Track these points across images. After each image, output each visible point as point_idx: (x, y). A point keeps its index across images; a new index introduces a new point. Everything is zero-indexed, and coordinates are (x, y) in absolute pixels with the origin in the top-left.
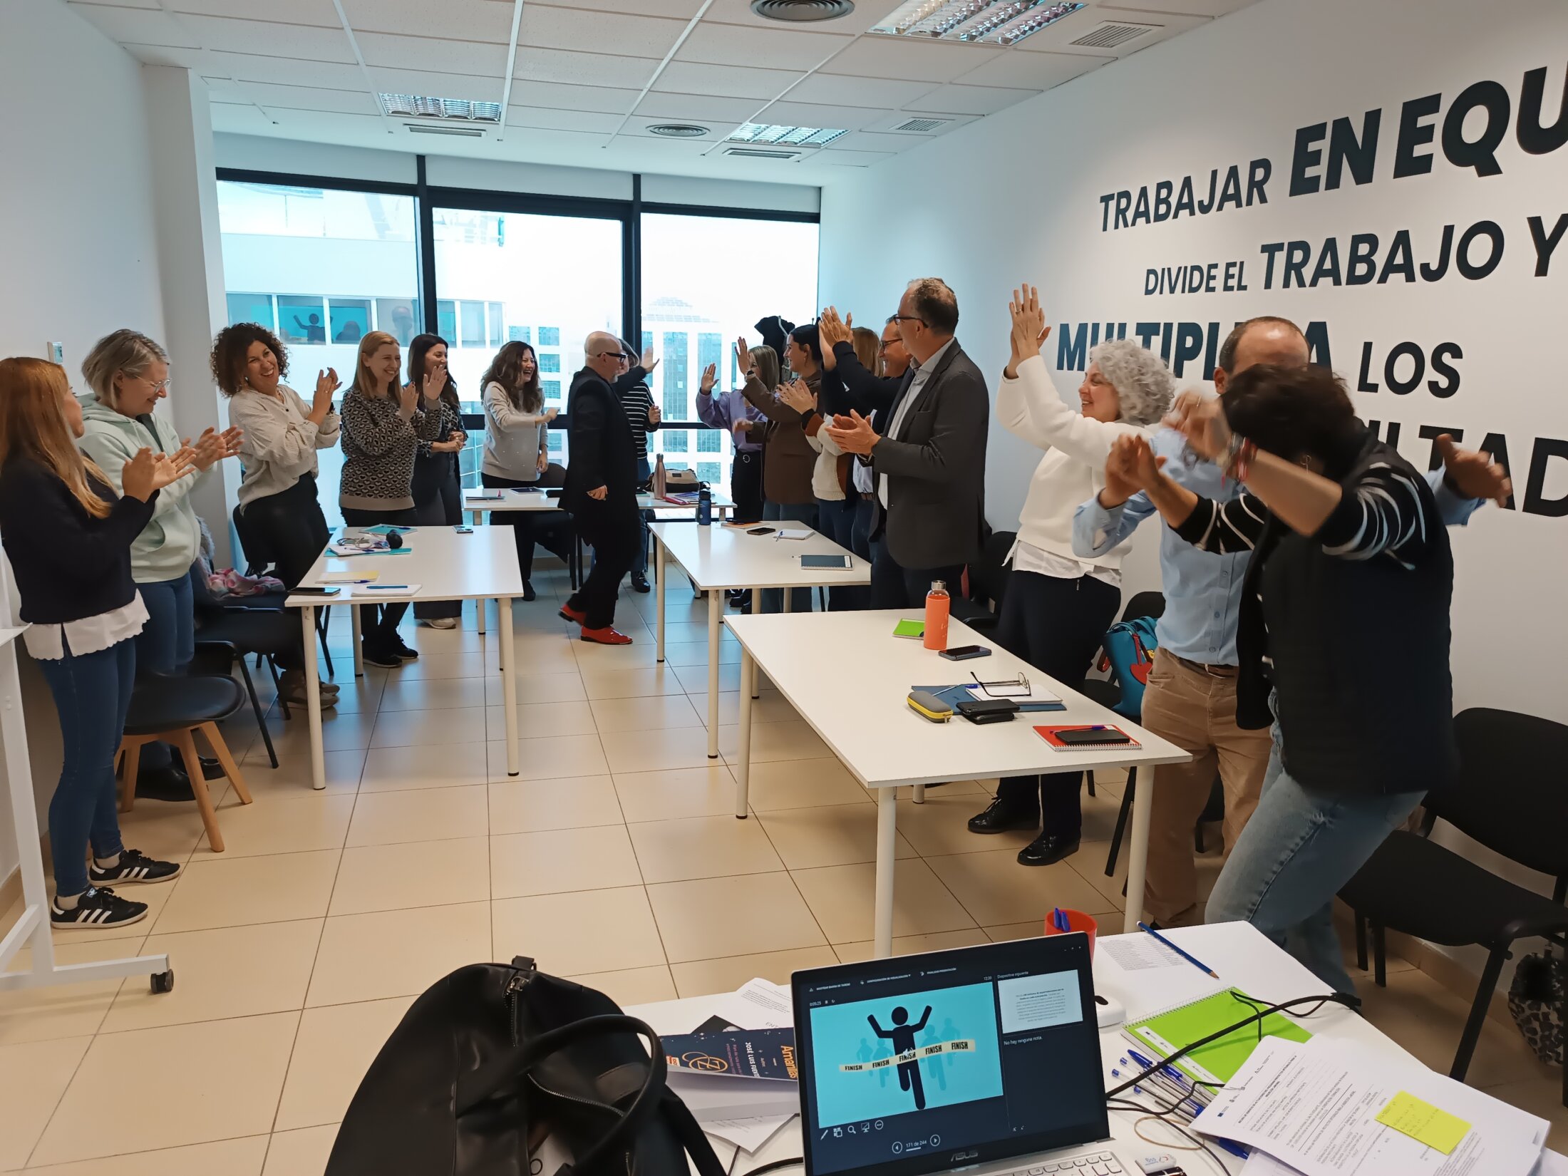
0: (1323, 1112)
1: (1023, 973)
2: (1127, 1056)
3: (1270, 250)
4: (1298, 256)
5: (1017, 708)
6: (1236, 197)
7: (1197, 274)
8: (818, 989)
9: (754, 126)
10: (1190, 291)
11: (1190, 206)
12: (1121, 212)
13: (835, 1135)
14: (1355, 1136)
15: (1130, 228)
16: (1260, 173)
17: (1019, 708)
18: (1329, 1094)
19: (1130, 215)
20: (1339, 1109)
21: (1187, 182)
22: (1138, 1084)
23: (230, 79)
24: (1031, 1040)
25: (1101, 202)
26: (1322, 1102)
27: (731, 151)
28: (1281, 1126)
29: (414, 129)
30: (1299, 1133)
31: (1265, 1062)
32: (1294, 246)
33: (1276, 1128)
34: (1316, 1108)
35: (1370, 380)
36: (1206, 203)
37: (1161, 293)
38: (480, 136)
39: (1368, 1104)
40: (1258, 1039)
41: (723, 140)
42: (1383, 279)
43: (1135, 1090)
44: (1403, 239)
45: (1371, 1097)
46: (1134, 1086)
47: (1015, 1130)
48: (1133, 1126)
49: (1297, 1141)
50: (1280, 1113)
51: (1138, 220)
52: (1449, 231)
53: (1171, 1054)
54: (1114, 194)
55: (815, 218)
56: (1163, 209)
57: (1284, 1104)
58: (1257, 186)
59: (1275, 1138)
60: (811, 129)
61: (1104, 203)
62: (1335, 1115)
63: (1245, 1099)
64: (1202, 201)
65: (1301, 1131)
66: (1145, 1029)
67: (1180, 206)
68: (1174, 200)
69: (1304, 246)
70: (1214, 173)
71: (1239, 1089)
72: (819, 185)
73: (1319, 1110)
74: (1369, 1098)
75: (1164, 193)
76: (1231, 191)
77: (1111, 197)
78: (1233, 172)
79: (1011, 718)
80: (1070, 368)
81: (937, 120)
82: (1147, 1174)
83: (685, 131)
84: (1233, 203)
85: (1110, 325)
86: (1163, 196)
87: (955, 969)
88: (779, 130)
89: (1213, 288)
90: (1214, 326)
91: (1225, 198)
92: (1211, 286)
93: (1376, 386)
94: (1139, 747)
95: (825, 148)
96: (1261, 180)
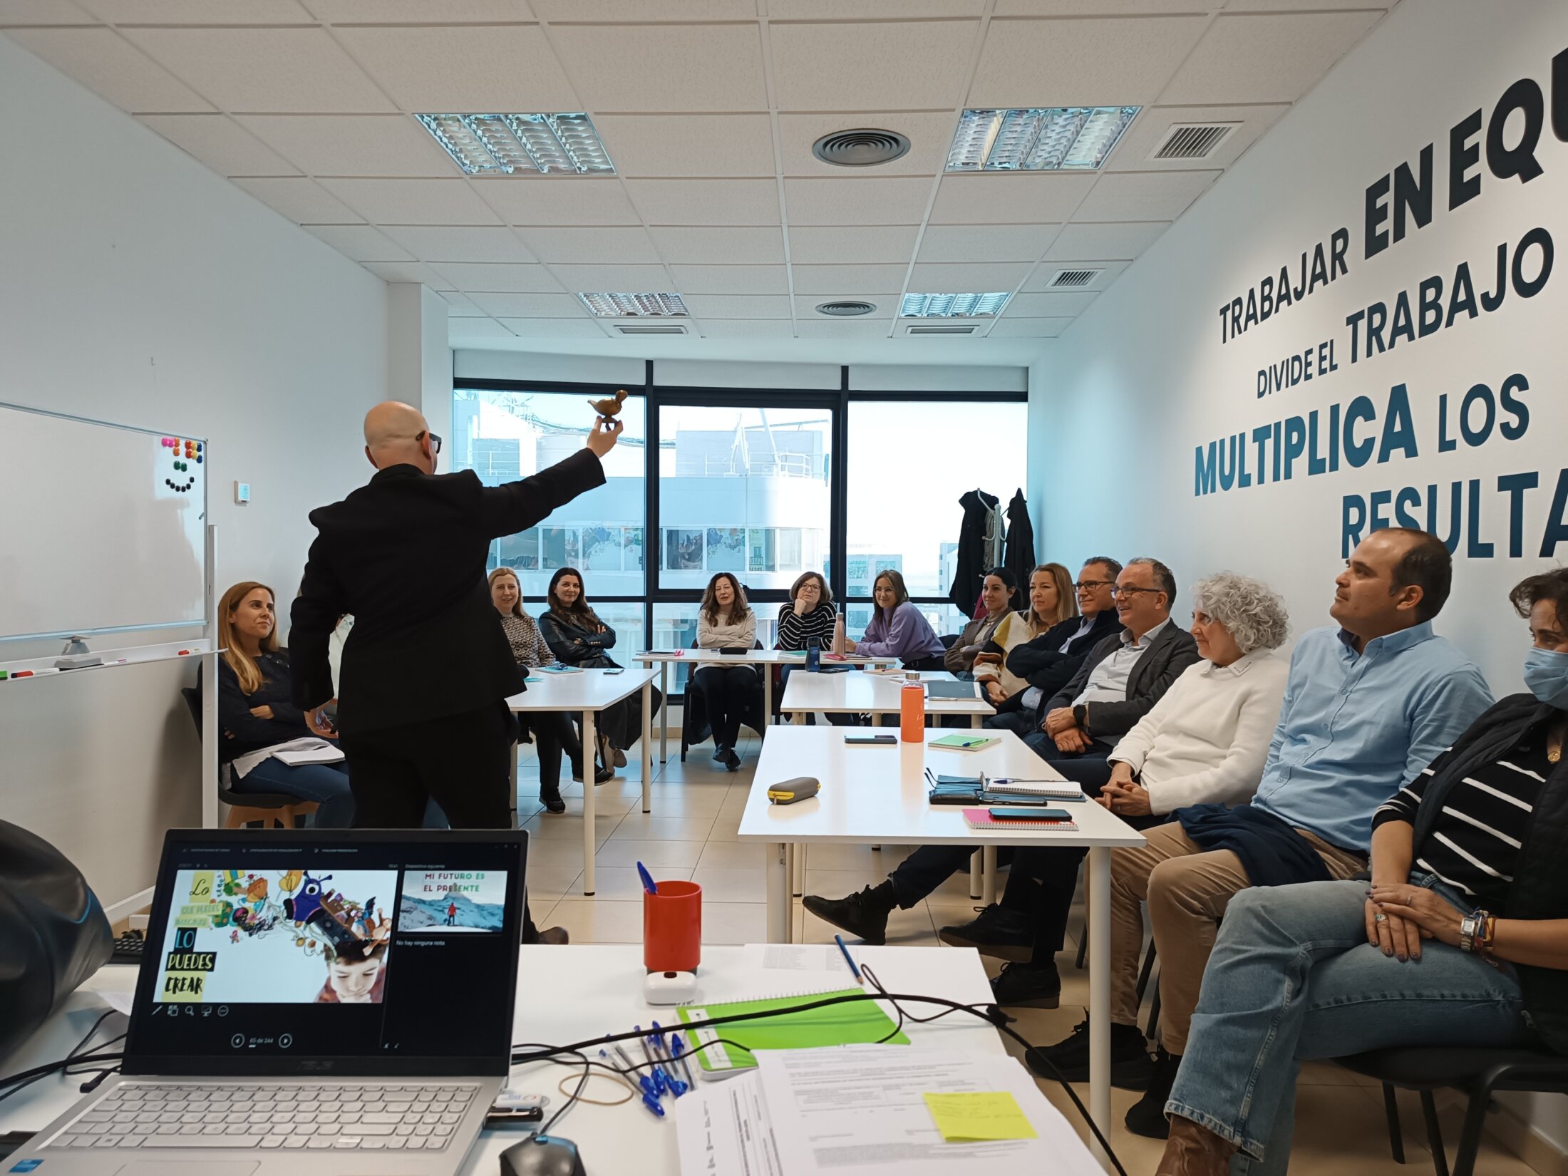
3: (1353, 320)
4: (1377, 319)
6: (1323, 276)
7: (1297, 364)
9: (912, 296)
11: (1287, 296)
12: (1236, 320)
13: (169, 1012)
15: (1243, 333)
16: (1340, 243)
21: (1284, 271)
23: (458, 291)
24: (431, 943)
25: (1221, 314)
27: (910, 329)
29: (626, 330)
32: (1372, 310)
35: (1449, 437)
36: (1299, 289)
37: (1270, 393)
38: (682, 333)
41: (897, 317)
42: (1449, 323)
44: (1463, 272)
47: (386, 1046)
51: (1249, 323)
52: (1502, 250)
54: (1230, 304)
55: (1022, 397)
56: (1267, 304)
58: (1338, 257)
60: (968, 295)
61: (1223, 315)
64: (1297, 288)
66: (702, 1010)
67: (1280, 298)
68: (1274, 296)
69: (1380, 308)
70: (1304, 256)
72: (1025, 365)
75: (1267, 288)
76: (1318, 270)
77: (1227, 308)
78: (1319, 249)
80: (1205, 492)
81: (1088, 271)
82: (493, 1109)
83: (853, 308)
84: (1321, 281)
85: (1233, 439)
86: (1266, 293)
87: (356, 851)
88: (941, 299)
89: (1311, 375)
90: (1314, 416)
91: (1315, 278)
92: (1308, 373)
93: (1454, 442)
94: (1075, 828)
95: (1000, 317)
96: (1342, 251)
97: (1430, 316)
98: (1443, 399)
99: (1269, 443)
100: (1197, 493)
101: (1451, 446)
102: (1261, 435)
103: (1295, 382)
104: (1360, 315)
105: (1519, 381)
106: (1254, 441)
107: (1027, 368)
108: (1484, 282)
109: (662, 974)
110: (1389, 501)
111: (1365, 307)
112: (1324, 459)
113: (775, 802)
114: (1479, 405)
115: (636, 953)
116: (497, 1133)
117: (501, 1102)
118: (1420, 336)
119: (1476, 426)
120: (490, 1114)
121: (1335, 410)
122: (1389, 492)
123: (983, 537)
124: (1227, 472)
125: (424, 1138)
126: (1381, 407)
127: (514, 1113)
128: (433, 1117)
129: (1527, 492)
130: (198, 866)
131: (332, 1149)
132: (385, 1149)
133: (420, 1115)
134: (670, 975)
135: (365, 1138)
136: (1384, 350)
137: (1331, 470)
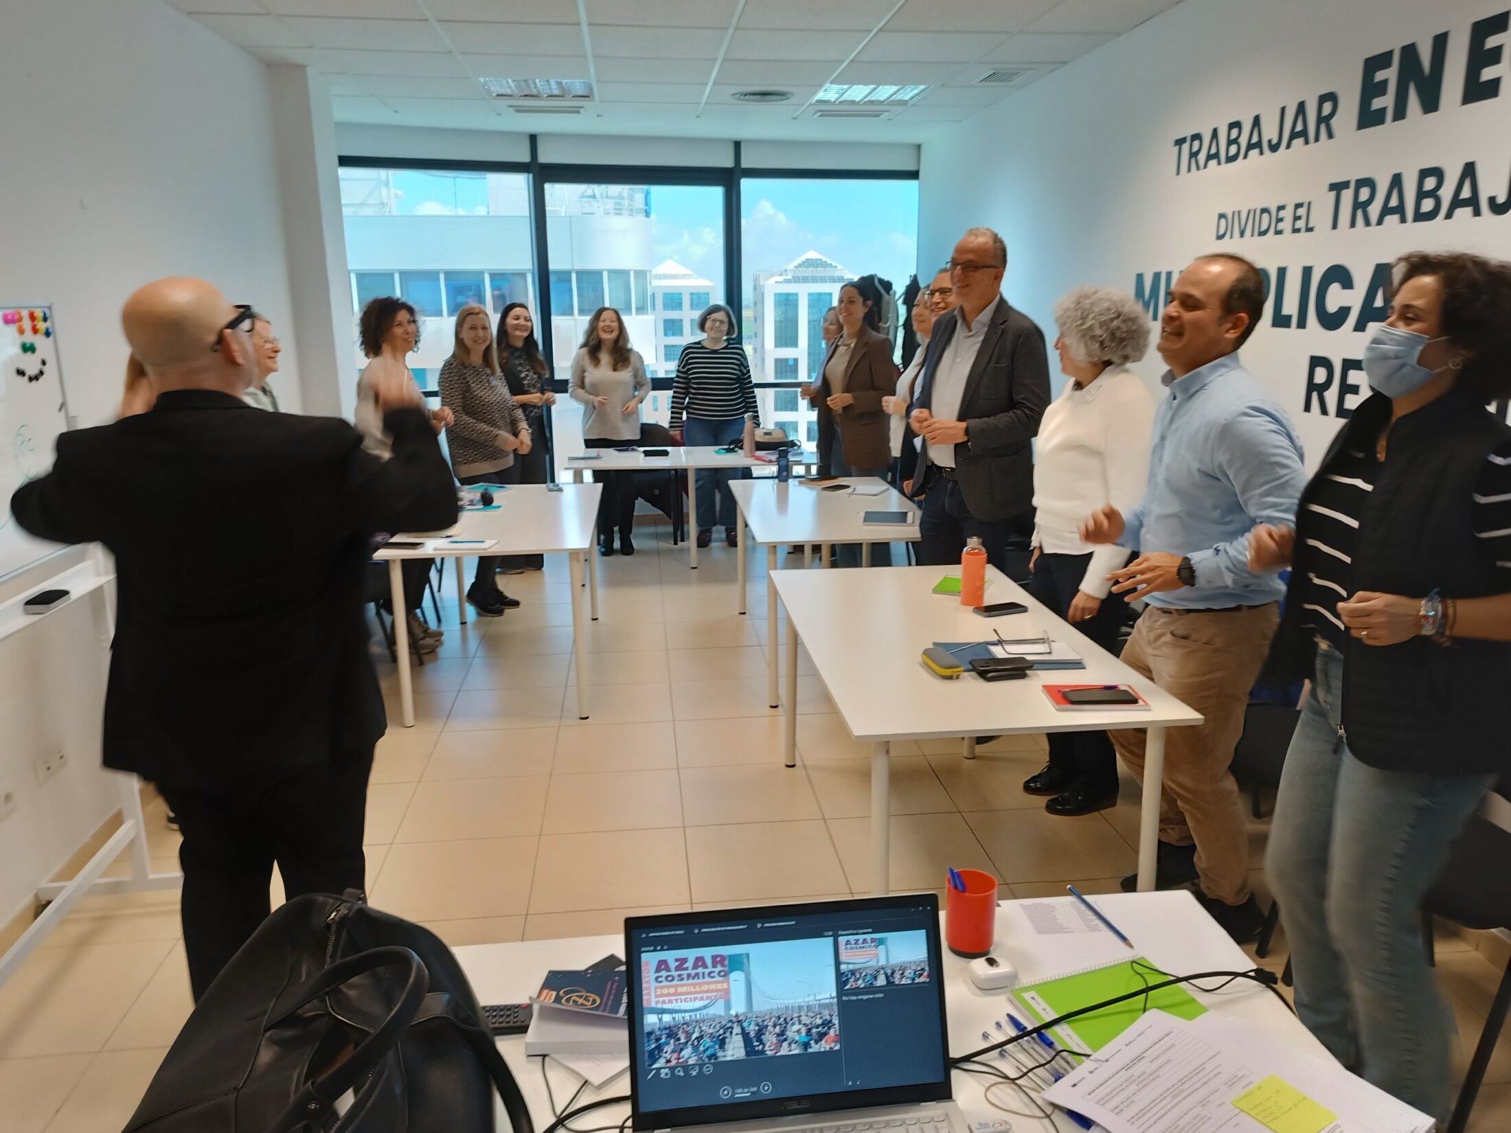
0: (1178, 1090)
1: (866, 931)
2: (1004, 1021)
3: (1338, 187)
4: (1365, 192)
5: (1031, 666)
6: (1304, 134)
7: (1266, 217)
8: (650, 935)
9: (836, 87)
10: (1259, 235)
11: (1258, 145)
12: (1194, 155)
13: (662, 1076)
14: (1203, 1118)
15: (1202, 172)
16: (1327, 107)
17: (1032, 666)
18: (1191, 1073)
19: (1202, 157)
20: (1197, 1089)
21: (1257, 121)
22: (1004, 1048)
23: (346, 74)
24: (871, 996)
25: (1175, 145)
26: (1181, 1080)
27: (819, 114)
28: (1130, 1101)
29: (520, 110)
30: (1145, 1110)
31: (1138, 1036)
32: (1361, 183)
33: (1122, 1103)
34: (1172, 1086)
36: (1275, 141)
37: (1231, 237)
38: (580, 113)
39: (1230, 1086)
40: (1142, 1012)
41: (809, 103)
42: (1449, 215)
43: (1000, 1053)
44: (1469, 171)
45: (1236, 1079)
46: (1000, 1049)
47: (850, 1083)
48: (984, 1090)
49: (1139, 1118)
50: (1133, 1088)
51: (1210, 162)
53: (1048, 1019)
54: (1187, 138)
55: (914, 175)
56: (1233, 150)
57: (1141, 1079)
58: (1324, 120)
59: (1118, 1113)
60: (893, 87)
61: (1177, 147)
62: (1189, 1095)
63: (1105, 1071)
64: (1271, 140)
65: (1148, 1108)
66: (1033, 993)
67: (1250, 147)
68: (1243, 141)
69: (1369, 183)
70: (1283, 109)
71: (1102, 1061)
72: (917, 142)
73: (1175, 1087)
74: (1234, 1080)
75: (1234, 132)
76: (1299, 128)
77: (1184, 140)
78: (1301, 108)
79: (1022, 676)
81: (1018, 71)
83: (769, 96)
84: (1301, 140)
86: (1233, 137)
89: (1282, 230)
91: (1293, 135)
92: (1279, 229)
95: (913, 105)
96: (1329, 115)
97: (1428, 205)
103: (1262, 233)
104: (1345, 185)
107: (919, 147)
108: (1492, 185)
111: (1353, 177)
112: (1289, 317)
118: (1414, 221)
121: (1307, 272)
126: (1362, 280)
130: (659, 948)
134: (990, 960)
136: (1371, 226)
137: (1297, 327)
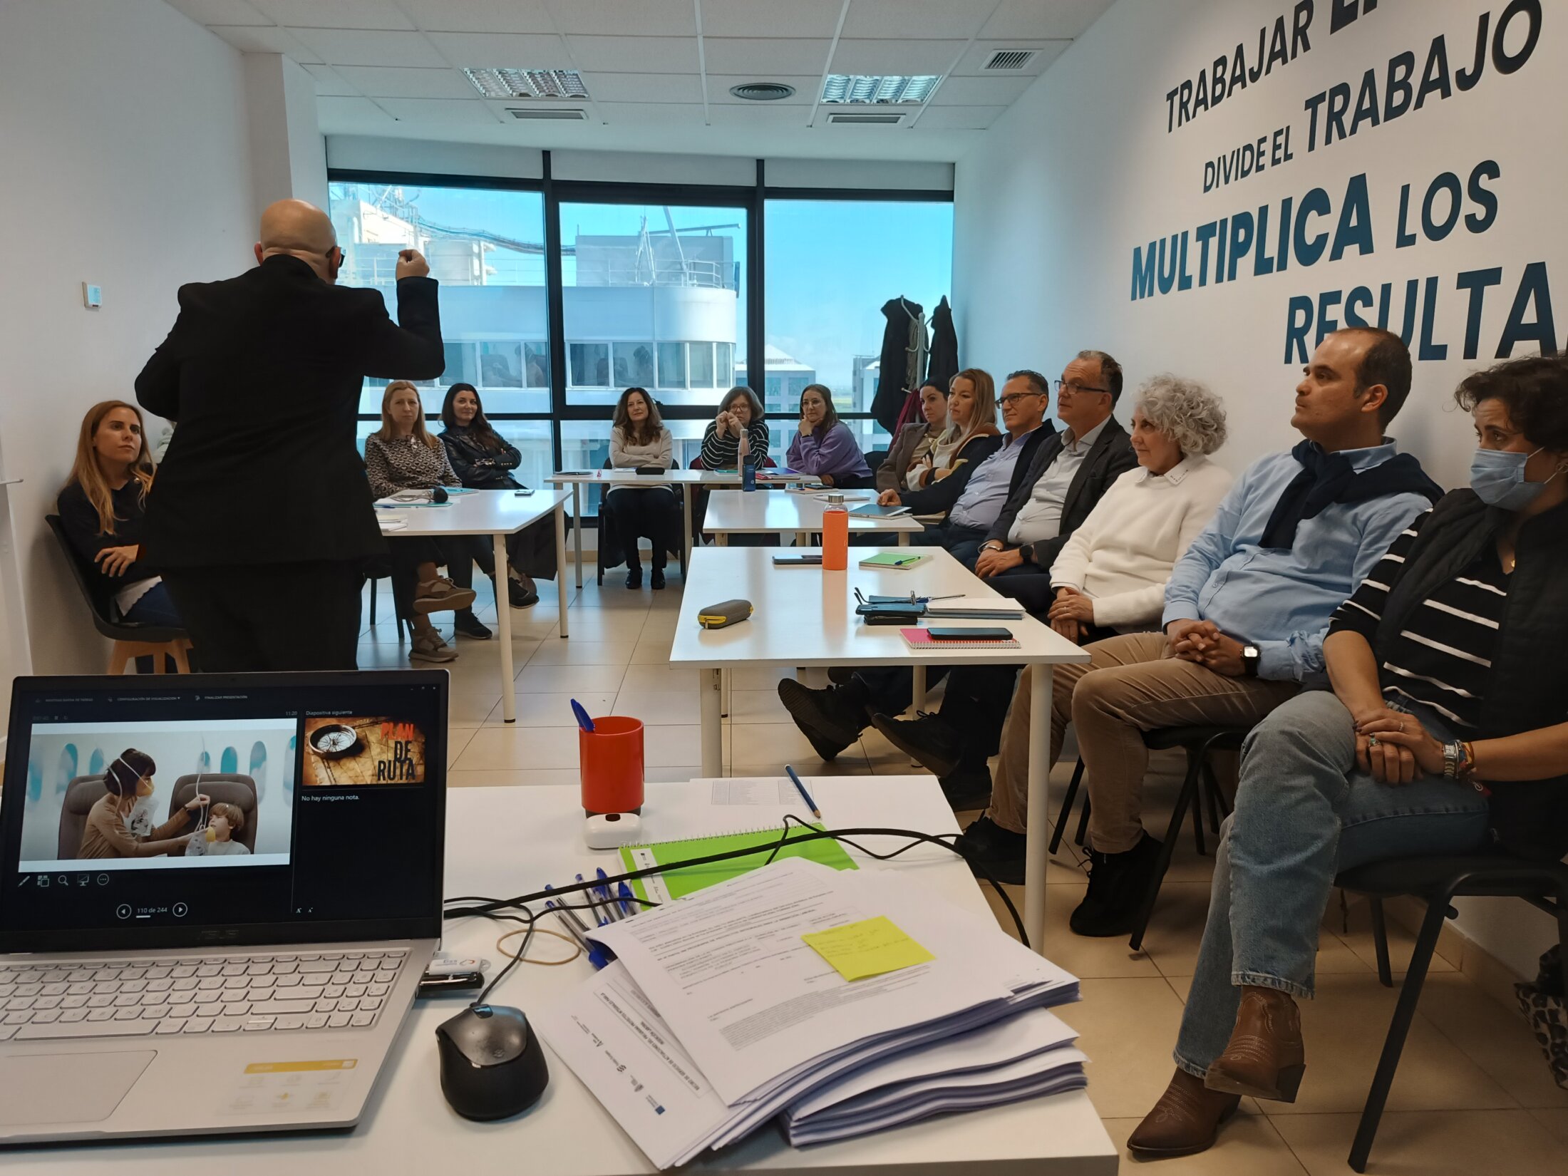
1: (344, 713)
3: (1312, 104)
4: (1339, 101)
6: (1282, 55)
7: (1248, 153)
8: (47, 700)
9: (836, 78)
10: (1242, 177)
11: (1241, 77)
12: (1184, 105)
13: (39, 883)
15: (1191, 121)
16: (1303, 16)
21: (1240, 51)
23: (325, 64)
24: (343, 798)
25: (1167, 100)
27: (832, 117)
29: (519, 114)
32: (1335, 92)
35: (1408, 232)
36: (1255, 70)
37: (1217, 186)
38: (582, 118)
41: (817, 103)
42: (1419, 104)
44: (1438, 47)
47: (299, 910)
51: (1198, 109)
52: (1484, 19)
54: (1178, 88)
55: (947, 196)
56: (1219, 87)
58: (1300, 32)
60: (895, 78)
61: (1169, 101)
64: (1252, 68)
66: (647, 850)
67: (1234, 80)
68: (1228, 77)
69: (1343, 89)
70: (1263, 31)
72: (951, 160)
75: (1220, 69)
76: (1278, 47)
77: (1175, 92)
78: (1280, 25)
80: (1142, 296)
81: (1024, 51)
82: (426, 976)
83: (770, 92)
84: (1280, 59)
85: (1175, 238)
86: (1219, 75)
87: (246, 697)
88: (866, 82)
89: (1263, 165)
90: (1264, 211)
91: (1273, 57)
92: (1260, 164)
93: (1414, 236)
94: (1017, 646)
95: (928, 105)
96: (1305, 25)
97: (1399, 97)
98: (1405, 189)
99: (1214, 242)
100: (1134, 298)
101: (1411, 240)
102: (1205, 233)
103: (1245, 174)
104: (1321, 98)
105: (1490, 168)
106: (1197, 240)
107: (954, 164)
108: (1460, 57)
109: (605, 815)
110: (1339, 302)
111: (1326, 88)
112: (1272, 258)
113: (707, 626)
114: (1444, 195)
115: (573, 793)
116: (433, 1003)
117: (436, 967)
118: (1385, 120)
119: (1439, 219)
120: (423, 983)
121: (1287, 204)
122: (1339, 293)
123: (907, 348)
124: (1166, 274)
125: (349, 1014)
126: (1337, 201)
127: (450, 980)
128: (357, 990)
129: (1488, 290)
130: (56, 718)
131: (240, 1031)
132: (303, 1028)
133: (342, 988)
134: (613, 818)
135: (278, 1016)
136: (1345, 137)
137: (1278, 270)
